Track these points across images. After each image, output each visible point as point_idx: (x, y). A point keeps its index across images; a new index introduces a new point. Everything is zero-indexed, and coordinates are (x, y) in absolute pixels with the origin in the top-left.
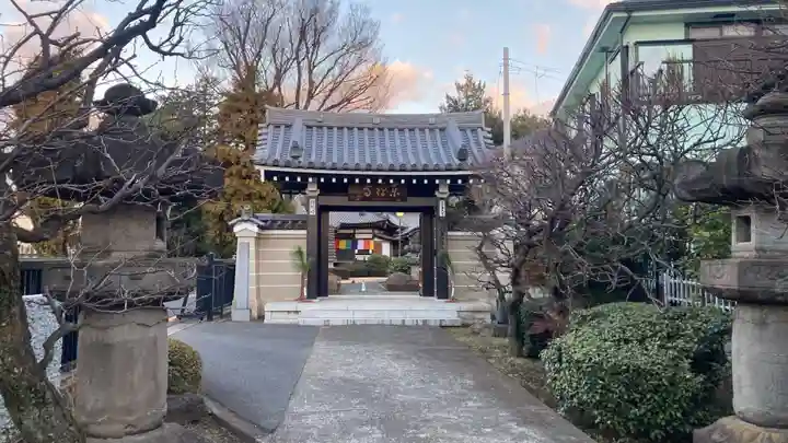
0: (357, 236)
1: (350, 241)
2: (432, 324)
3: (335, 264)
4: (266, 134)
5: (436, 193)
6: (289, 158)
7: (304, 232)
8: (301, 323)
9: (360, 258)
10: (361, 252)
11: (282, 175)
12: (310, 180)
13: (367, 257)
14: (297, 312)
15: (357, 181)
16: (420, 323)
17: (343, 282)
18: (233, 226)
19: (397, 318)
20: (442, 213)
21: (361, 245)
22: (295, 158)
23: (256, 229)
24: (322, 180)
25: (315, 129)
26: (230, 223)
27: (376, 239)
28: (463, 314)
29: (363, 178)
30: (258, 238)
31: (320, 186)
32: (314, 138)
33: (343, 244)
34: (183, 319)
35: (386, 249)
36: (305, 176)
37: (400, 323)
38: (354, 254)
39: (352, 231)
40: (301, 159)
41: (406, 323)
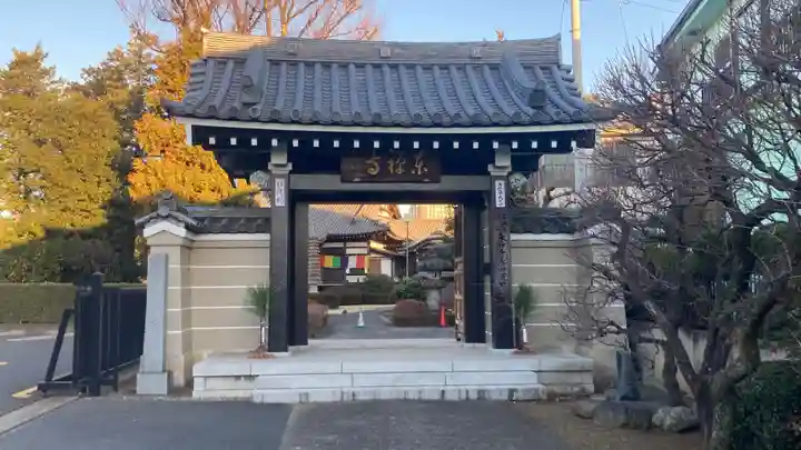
0: (348, 251)
1: (339, 259)
2: (495, 397)
3: (320, 288)
4: (203, 73)
5: (490, 168)
6: (237, 105)
7: (266, 237)
8: (257, 400)
9: (352, 279)
10: (354, 272)
11: (223, 134)
12: (274, 142)
13: (361, 279)
14: (250, 377)
15: (357, 144)
16: (473, 396)
17: (331, 312)
18: (142, 226)
19: (429, 388)
20: (500, 202)
21: (352, 263)
22: (247, 105)
23: (181, 231)
24: (295, 143)
25: (284, 65)
26: (137, 222)
27: (373, 255)
28: (548, 378)
29: (367, 139)
30: (187, 247)
31: (293, 155)
32: (283, 80)
33: (330, 262)
34: (49, 393)
35: (386, 268)
36: (265, 136)
37: (436, 397)
38: (345, 275)
39: (340, 245)
40: (258, 107)
41: (449, 397)
